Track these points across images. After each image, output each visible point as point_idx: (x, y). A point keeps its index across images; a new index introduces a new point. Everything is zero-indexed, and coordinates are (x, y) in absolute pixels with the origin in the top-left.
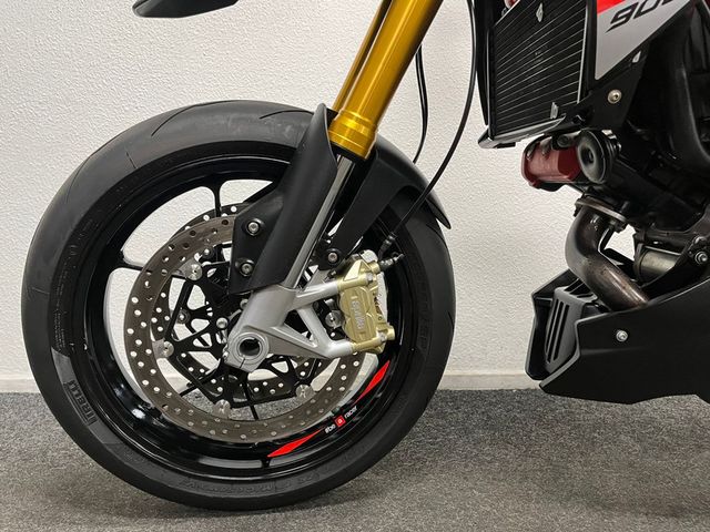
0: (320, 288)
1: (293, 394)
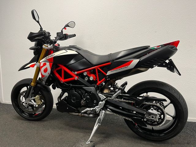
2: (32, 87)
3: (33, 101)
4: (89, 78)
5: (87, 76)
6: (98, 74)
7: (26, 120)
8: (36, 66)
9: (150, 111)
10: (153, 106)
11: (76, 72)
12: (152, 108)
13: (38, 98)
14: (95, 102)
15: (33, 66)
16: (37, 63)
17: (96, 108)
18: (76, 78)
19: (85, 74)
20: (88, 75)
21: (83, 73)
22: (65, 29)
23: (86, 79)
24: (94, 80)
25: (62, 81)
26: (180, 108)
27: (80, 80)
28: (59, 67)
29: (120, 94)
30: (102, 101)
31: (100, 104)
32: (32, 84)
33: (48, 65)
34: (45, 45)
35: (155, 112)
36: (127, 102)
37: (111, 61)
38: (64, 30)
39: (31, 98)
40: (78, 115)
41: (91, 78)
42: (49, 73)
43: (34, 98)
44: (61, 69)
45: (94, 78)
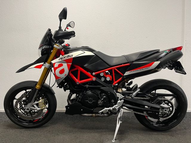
0: (36, 102)
1: (35, 114)
2: (37, 90)
3: (35, 106)
4: (105, 78)
5: (103, 76)
6: (115, 75)
7: (23, 128)
8: (43, 67)
9: (162, 105)
10: (164, 101)
11: (94, 73)
12: (163, 103)
13: (42, 102)
14: (113, 101)
15: (39, 67)
16: (45, 63)
17: (115, 107)
18: (94, 79)
19: (102, 74)
20: (105, 75)
21: (99, 74)
22: (68, 29)
23: (103, 79)
24: (111, 80)
25: (78, 82)
26: (184, 101)
27: (98, 80)
28: (75, 68)
29: (139, 92)
30: (121, 100)
31: (119, 103)
32: (38, 87)
33: (65, 66)
34: (57, 44)
35: (166, 106)
36: (142, 99)
37: (130, 62)
38: (66, 29)
39: (34, 102)
40: (92, 116)
41: (108, 79)
42: (66, 75)
43: (38, 102)
44: (77, 70)
45: (110, 79)
